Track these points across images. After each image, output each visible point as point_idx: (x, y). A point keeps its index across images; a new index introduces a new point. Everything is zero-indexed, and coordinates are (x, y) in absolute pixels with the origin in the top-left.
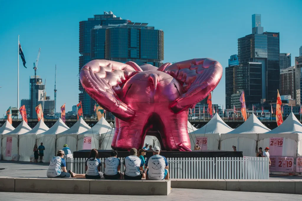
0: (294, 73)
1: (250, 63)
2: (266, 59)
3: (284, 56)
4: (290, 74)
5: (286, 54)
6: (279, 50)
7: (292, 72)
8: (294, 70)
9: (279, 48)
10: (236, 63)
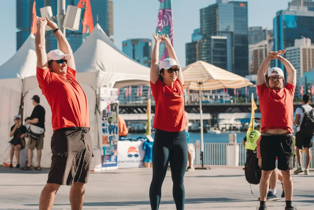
0: (266, 49)
1: (213, 37)
2: (232, 33)
3: (259, 29)
4: (261, 50)
5: (261, 28)
6: (247, 22)
7: (263, 48)
8: (266, 46)
9: (247, 19)
10: (199, 38)
